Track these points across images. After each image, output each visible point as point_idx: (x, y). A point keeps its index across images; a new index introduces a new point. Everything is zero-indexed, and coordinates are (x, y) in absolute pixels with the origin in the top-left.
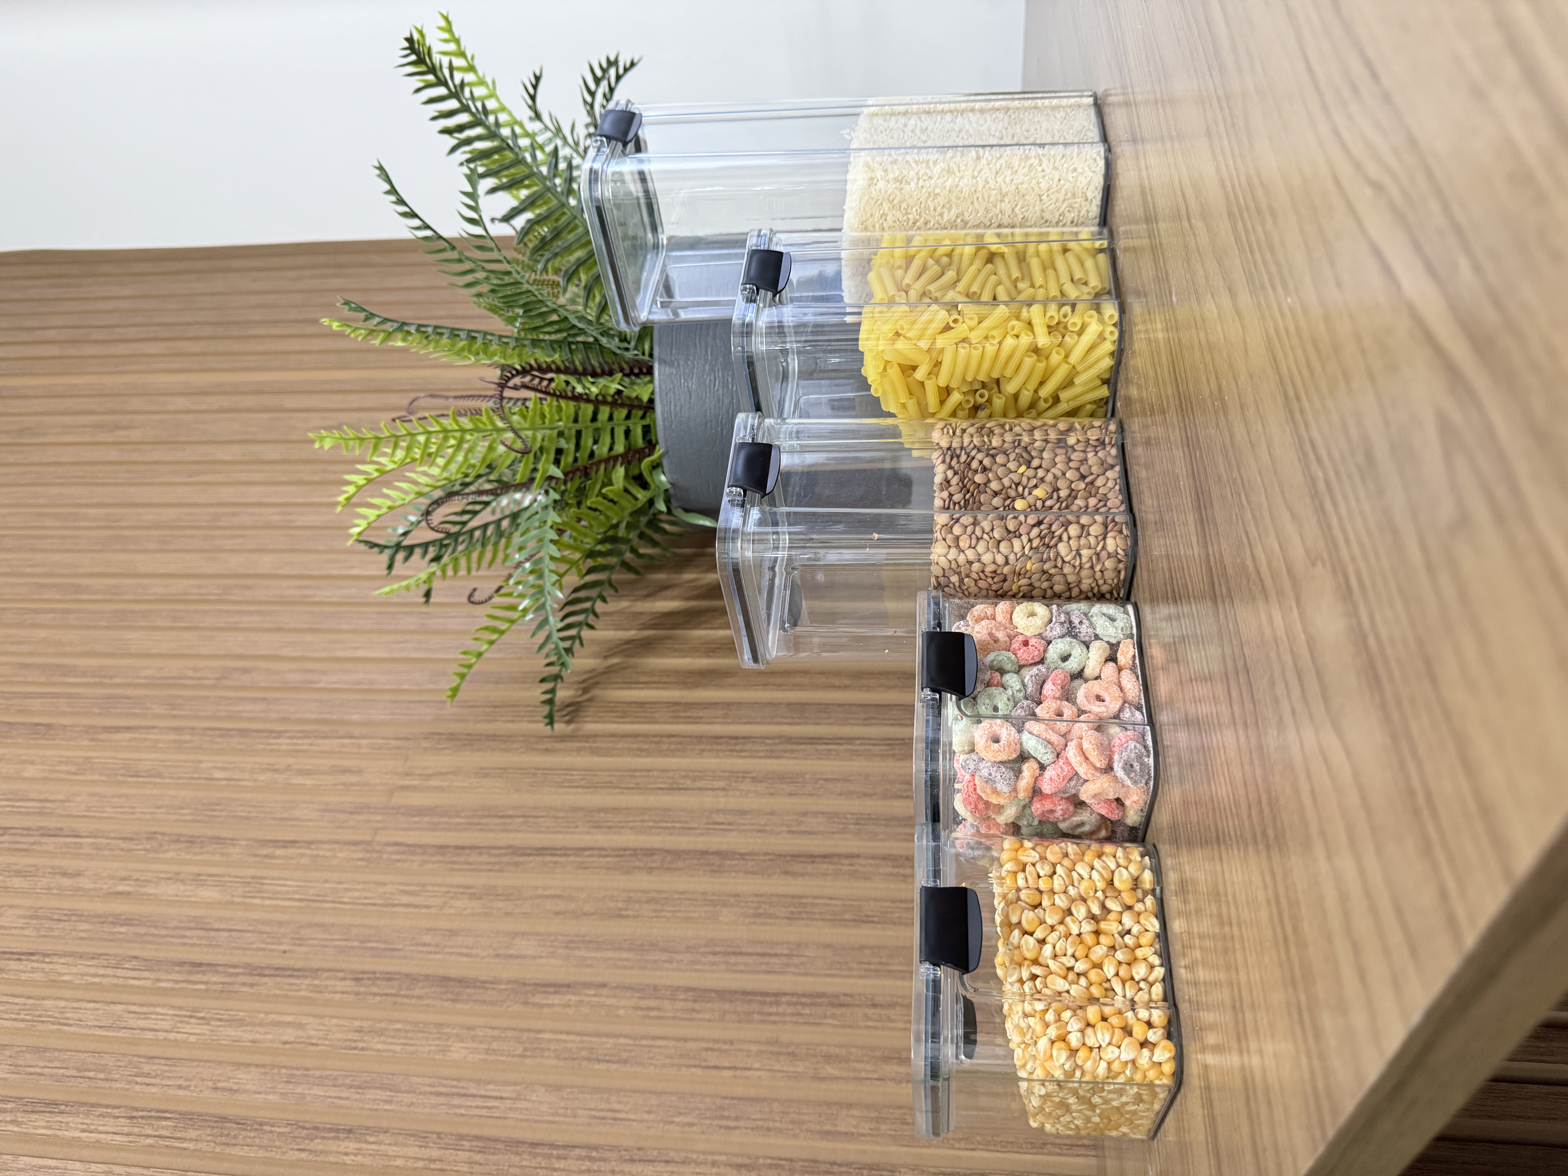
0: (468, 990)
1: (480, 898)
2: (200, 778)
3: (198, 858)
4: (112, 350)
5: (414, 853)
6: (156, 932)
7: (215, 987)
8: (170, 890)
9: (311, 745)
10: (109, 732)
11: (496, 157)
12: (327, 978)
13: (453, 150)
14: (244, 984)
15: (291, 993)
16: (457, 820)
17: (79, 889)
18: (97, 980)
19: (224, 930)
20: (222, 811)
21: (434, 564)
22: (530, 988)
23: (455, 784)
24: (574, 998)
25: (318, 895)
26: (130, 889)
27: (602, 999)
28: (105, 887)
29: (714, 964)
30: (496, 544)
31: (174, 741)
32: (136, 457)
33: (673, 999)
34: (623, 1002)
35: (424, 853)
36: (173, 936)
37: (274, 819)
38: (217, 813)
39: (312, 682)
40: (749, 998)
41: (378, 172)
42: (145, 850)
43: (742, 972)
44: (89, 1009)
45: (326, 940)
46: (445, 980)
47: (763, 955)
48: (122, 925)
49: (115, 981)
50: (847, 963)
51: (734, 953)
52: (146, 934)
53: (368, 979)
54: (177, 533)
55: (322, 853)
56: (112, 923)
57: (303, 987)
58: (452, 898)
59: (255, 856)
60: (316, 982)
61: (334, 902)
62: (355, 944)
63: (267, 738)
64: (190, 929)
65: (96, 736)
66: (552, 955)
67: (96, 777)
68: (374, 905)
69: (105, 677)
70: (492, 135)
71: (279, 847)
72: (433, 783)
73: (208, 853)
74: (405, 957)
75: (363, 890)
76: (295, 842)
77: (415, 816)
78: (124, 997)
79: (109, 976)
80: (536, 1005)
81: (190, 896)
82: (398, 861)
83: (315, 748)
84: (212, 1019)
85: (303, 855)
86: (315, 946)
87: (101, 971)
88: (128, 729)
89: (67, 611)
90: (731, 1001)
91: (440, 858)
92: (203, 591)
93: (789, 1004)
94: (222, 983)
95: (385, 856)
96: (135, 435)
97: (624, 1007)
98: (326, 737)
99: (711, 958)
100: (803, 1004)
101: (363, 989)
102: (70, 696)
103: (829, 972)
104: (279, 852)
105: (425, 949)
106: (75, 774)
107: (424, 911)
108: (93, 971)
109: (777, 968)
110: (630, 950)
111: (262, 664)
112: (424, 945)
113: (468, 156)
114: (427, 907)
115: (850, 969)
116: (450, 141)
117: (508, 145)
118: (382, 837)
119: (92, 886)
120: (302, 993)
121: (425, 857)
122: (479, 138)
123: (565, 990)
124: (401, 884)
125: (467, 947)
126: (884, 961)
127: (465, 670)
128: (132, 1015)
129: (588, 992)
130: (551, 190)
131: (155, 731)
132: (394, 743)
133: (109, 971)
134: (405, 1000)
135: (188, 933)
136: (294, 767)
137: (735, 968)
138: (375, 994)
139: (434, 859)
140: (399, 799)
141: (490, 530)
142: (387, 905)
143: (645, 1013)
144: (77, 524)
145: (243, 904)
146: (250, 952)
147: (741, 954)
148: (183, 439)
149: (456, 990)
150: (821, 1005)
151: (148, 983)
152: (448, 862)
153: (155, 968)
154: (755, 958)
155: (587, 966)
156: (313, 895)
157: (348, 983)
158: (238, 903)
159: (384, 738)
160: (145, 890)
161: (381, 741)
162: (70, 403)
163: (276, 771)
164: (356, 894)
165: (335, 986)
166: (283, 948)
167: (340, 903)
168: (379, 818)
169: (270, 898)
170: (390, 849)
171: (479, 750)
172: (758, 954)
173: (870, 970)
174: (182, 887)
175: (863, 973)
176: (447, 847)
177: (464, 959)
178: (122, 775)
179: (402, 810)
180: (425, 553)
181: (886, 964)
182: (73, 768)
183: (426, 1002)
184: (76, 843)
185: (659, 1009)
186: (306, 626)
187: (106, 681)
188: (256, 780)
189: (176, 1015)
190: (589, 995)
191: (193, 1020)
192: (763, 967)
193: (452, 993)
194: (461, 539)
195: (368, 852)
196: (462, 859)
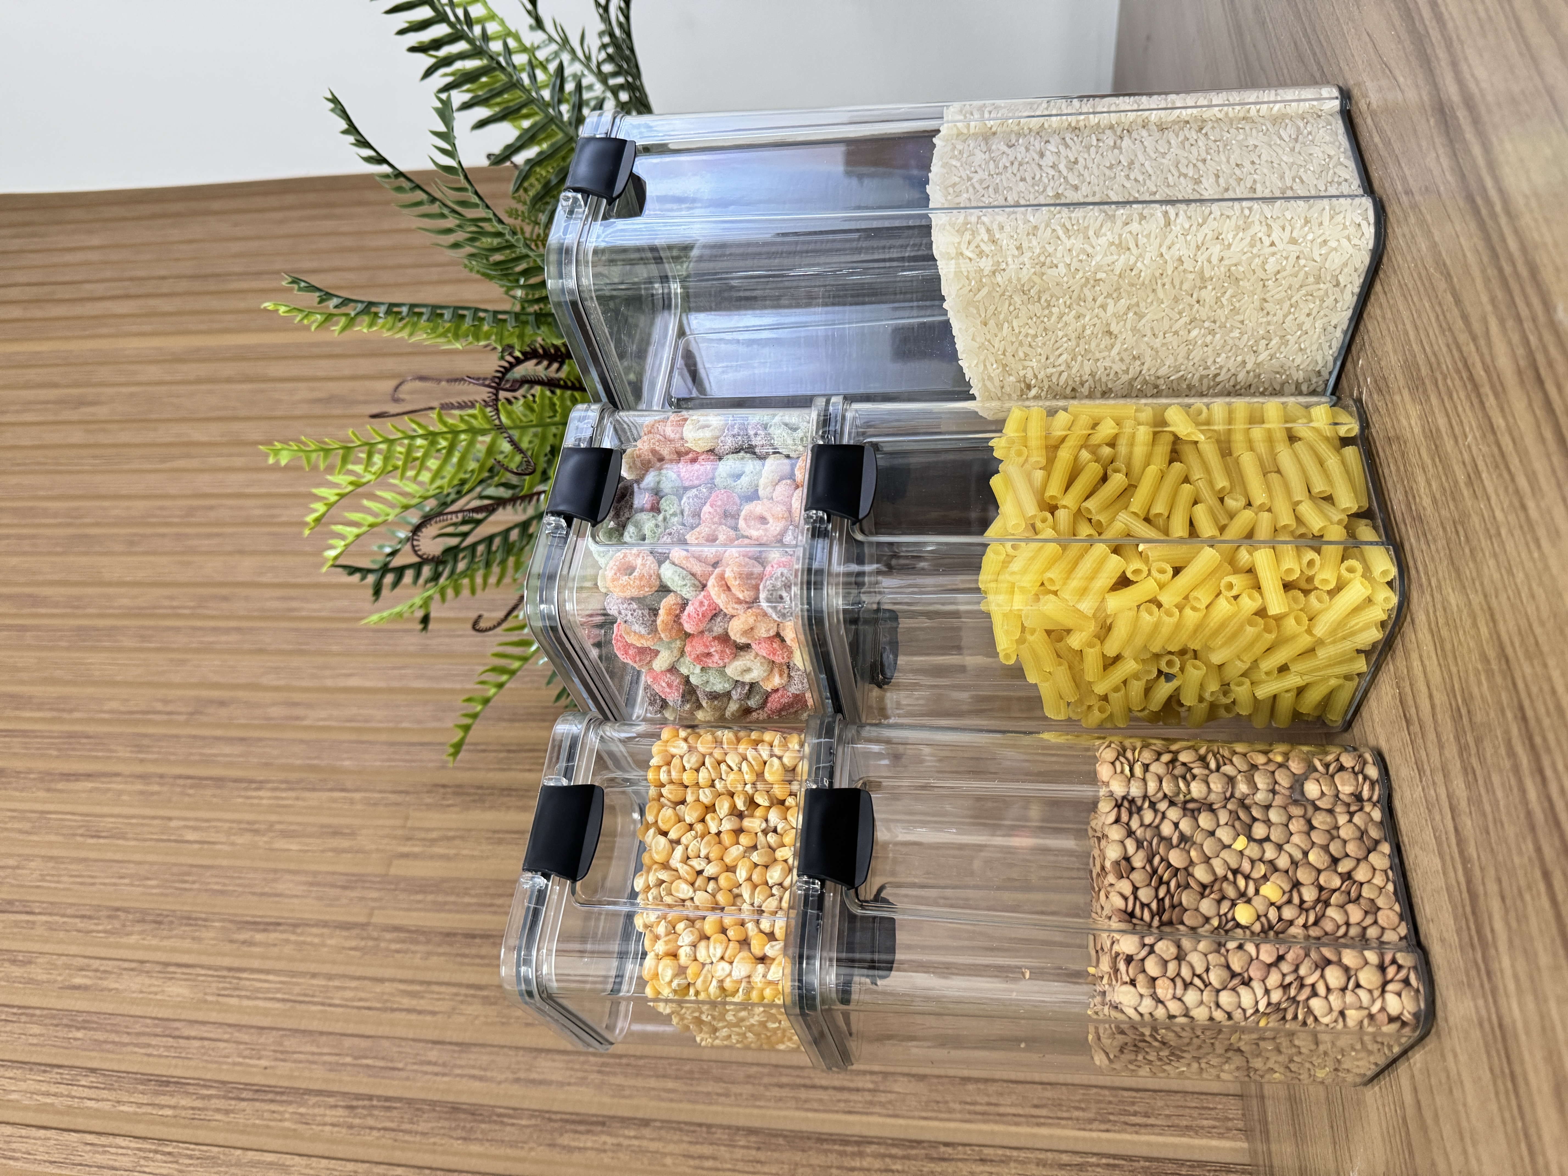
0: (483, 1126)
1: (495, 1004)
2: (169, 841)
3: (165, 943)
4: (78, 310)
5: (416, 942)
6: (117, 1039)
7: (183, 1113)
8: (132, 984)
9: (297, 799)
10: (68, 781)
11: (484, 79)
12: (314, 1106)
13: (429, 73)
14: (218, 1110)
15: (272, 1124)
16: (467, 900)
17: (31, 981)
18: (48, 1100)
19: (195, 1038)
20: (194, 882)
21: (429, 585)
22: (556, 1125)
23: (465, 852)
24: (610, 1140)
25: (305, 995)
26: (88, 982)
27: (645, 1143)
28: (60, 978)
29: (780, 1099)
30: (503, 562)
31: (142, 793)
32: (103, 439)
33: (732, 1146)
34: (671, 1148)
35: (428, 942)
36: (136, 1045)
37: (254, 894)
38: (187, 886)
39: (297, 718)
40: (826, 1146)
41: (331, 105)
42: (105, 932)
43: (816, 1111)
44: (40, 1139)
45: (313, 1054)
46: (455, 1109)
47: (841, 1089)
48: (78, 1029)
49: (69, 1102)
50: (946, 1102)
51: (805, 1086)
52: (106, 1042)
53: (364, 1107)
54: (149, 531)
55: (309, 939)
56: (67, 1026)
57: (287, 1116)
58: (462, 1002)
59: (232, 941)
60: (302, 1110)
61: (323, 1004)
62: (348, 1060)
63: (246, 789)
64: (156, 1035)
65: (53, 786)
66: (582, 1082)
67: (53, 838)
68: (369, 1008)
69: (63, 710)
70: (477, 52)
71: (258, 931)
72: (437, 850)
73: (176, 936)
74: (407, 1079)
75: (356, 989)
76: (279, 924)
77: (417, 893)
78: (80, 1123)
79: (62, 1095)
80: (564, 1147)
81: (156, 993)
82: (398, 951)
83: (300, 803)
84: (180, 1154)
85: (287, 941)
86: (300, 1062)
87: (53, 1089)
88: (89, 776)
89: (24, 628)
90: (803, 1151)
91: (447, 949)
92: (175, 603)
93: (876, 1156)
94: (193, 1108)
95: (383, 945)
96: (102, 412)
97: (671, 1154)
98: (314, 790)
99: (776, 1092)
100: (893, 1157)
101: (357, 1121)
102: (24, 733)
103: (924, 1114)
104: (259, 937)
105: (429, 1068)
106: (27, 832)
107: (429, 1018)
108: (44, 1088)
109: (859, 1107)
110: (677, 1078)
111: (240, 694)
112: (429, 1063)
113: (450, 79)
114: (433, 1013)
115: (951, 1111)
116: (425, 61)
117: (499, 63)
118: (379, 918)
119: (44, 977)
120: (286, 1124)
121: (430, 948)
122: (462, 56)
123: (599, 1128)
124: (401, 981)
125: (481, 1068)
126: (993, 1100)
127: (468, 721)
128: (88, 1148)
129: (627, 1132)
130: (554, 120)
131: (119, 779)
132: (393, 797)
133: (63, 1089)
134: (407, 1137)
135: (154, 1041)
136: (278, 827)
137: (807, 1106)
138: (372, 1128)
139: (440, 950)
140: (399, 869)
141: (497, 541)
142: (384, 1010)
143: (697, 1162)
144: (37, 521)
145: (218, 1002)
146: (225, 1067)
147: (814, 1087)
148: (154, 416)
149: (468, 1125)
150: (915, 1158)
151: (106, 1106)
152: (458, 955)
153: (116, 1085)
154: (831, 1092)
155: (624, 1097)
156: (299, 995)
157: (340, 1112)
158: (211, 1002)
159: (381, 792)
160: (105, 983)
161: (377, 795)
162: (31, 375)
163: (256, 832)
164: (349, 994)
165: (324, 1115)
166: (263, 1063)
167: (330, 1005)
168: (374, 894)
169: (248, 998)
170: (388, 936)
171: (491, 808)
172: (835, 1088)
173: (976, 1113)
174: (147, 981)
175: (968, 1116)
176: (455, 935)
177: (477, 1084)
178: (82, 835)
179: (402, 885)
180: (418, 575)
181: (996, 1105)
182: (26, 826)
183: (432, 1140)
184: (28, 922)
185: (715, 1158)
186: (291, 647)
187: (65, 715)
188: (233, 844)
189: (139, 1149)
190: (630, 1138)
191: (159, 1157)
192: (842, 1105)
193: (464, 1128)
194: (461, 555)
195: (362, 939)
196: (474, 951)
